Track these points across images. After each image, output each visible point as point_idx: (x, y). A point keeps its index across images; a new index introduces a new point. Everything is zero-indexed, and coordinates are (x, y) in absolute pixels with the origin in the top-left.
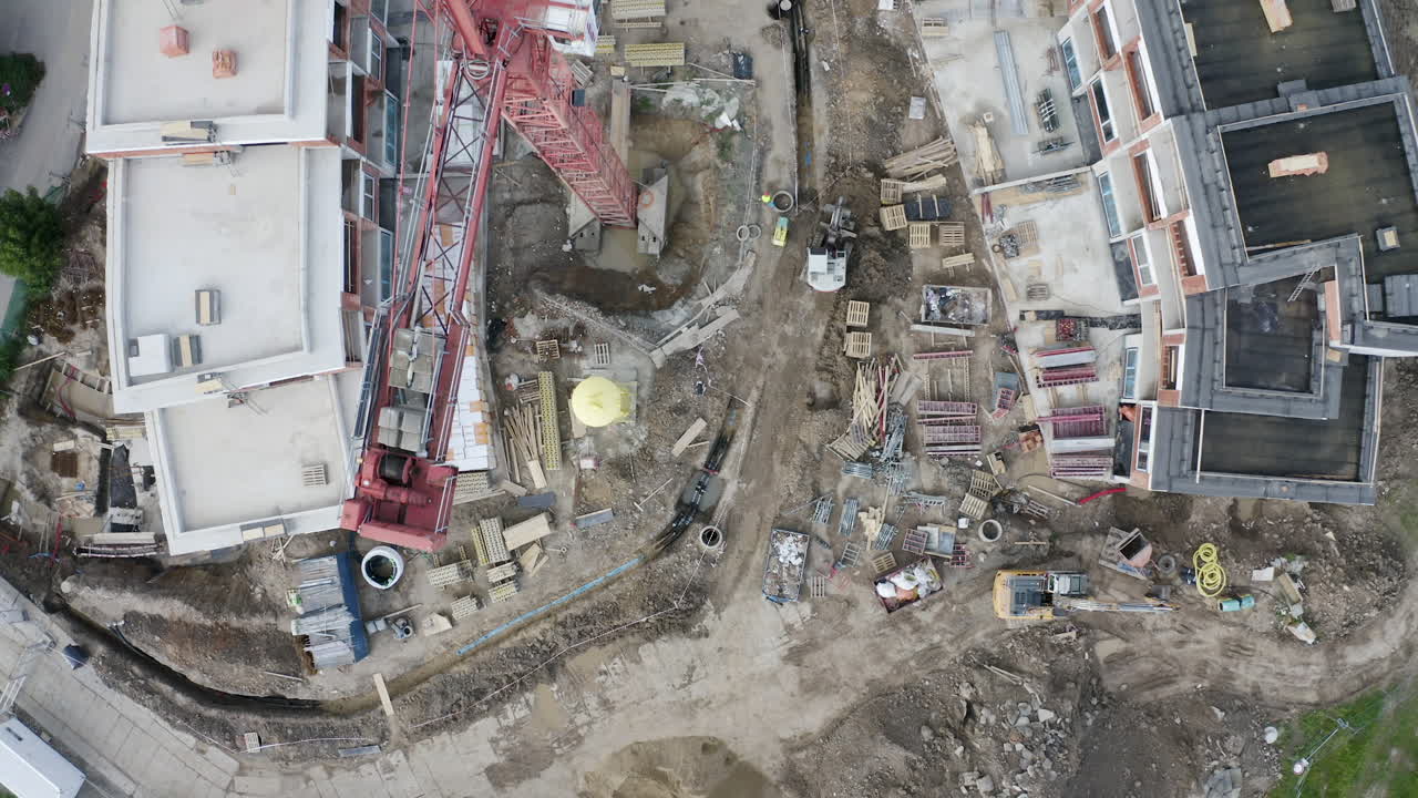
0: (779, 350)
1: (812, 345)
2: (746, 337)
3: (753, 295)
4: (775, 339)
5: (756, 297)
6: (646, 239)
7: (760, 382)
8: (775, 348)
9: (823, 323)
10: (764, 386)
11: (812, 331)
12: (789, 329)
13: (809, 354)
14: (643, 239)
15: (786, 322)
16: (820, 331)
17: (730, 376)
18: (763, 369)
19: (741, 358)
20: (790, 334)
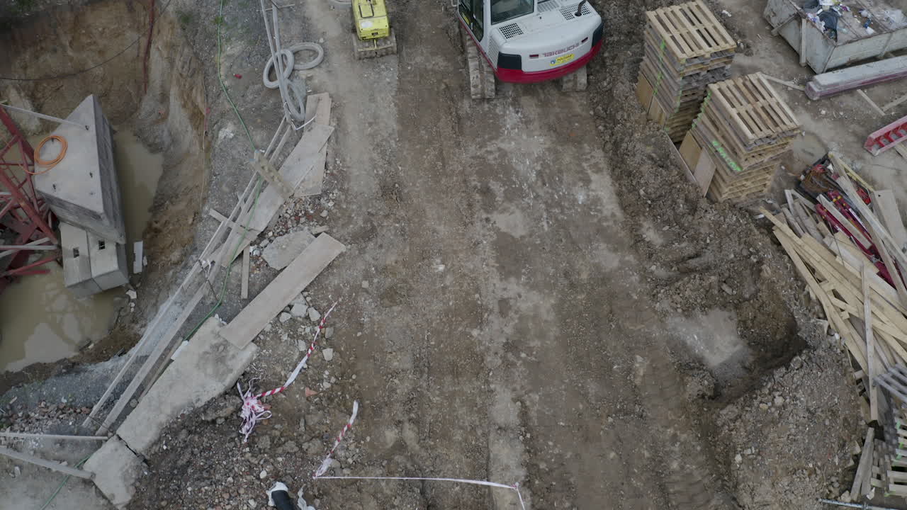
0: (513, 288)
1: (600, 231)
2: (390, 296)
3: (363, 181)
4: (484, 264)
5: (375, 186)
6: (84, 251)
7: (504, 409)
8: (496, 287)
9: (598, 170)
10: (524, 414)
11: (581, 198)
12: (512, 221)
13: (609, 260)
14: (76, 253)
15: (490, 206)
16: (602, 187)
17: (390, 435)
18: (493, 361)
19: (401, 362)
20: (519, 232)
